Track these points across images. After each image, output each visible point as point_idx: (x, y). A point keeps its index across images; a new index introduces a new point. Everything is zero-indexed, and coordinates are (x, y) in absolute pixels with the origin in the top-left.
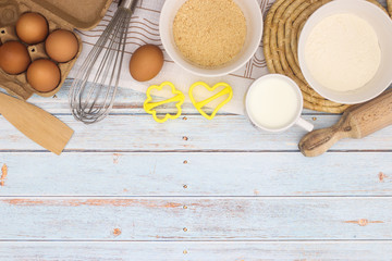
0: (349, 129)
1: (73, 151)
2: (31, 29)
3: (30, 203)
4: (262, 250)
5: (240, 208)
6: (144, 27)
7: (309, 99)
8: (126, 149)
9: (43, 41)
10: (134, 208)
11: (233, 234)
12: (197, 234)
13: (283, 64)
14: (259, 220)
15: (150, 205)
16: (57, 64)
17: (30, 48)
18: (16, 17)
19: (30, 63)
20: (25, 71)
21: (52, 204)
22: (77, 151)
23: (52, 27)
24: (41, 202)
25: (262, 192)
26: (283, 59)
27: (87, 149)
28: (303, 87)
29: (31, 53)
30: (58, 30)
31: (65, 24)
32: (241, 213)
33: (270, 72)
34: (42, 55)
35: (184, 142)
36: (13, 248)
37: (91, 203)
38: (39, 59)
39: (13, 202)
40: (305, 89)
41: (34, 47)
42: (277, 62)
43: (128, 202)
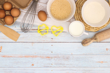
0: (96, 39)
1: (21, 42)
2: (7, 7)
3: (8, 57)
4: (73, 70)
5: (67, 58)
6: (40, 8)
7: (87, 28)
8: (35, 42)
9: (10, 10)
10: (38, 58)
11: (65, 65)
12: (55, 65)
13: (80, 18)
14: (73, 62)
15: (42, 57)
16: (13, 17)
17: (6, 12)
18: (4, 3)
19: (6, 16)
20: (4, 18)
21: (15, 57)
22: (22, 42)
23: (13, 7)
24: (11, 57)
25: (73, 54)
26: (79, 17)
27: (24, 42)
28: (85, 24)
29: (6, 13)
30: (15, 8)
31: (17, 7)
32: (68, 60)
33: (75, 20)
34: (9, 14)
35: (52, 40)
36: (4, 69)
37: (26, 57)
38: (8, 15)
39: (4, 56)
40: (85, 25)
41: (7, 12)
42: (78, 17)
43: (36, 57)
